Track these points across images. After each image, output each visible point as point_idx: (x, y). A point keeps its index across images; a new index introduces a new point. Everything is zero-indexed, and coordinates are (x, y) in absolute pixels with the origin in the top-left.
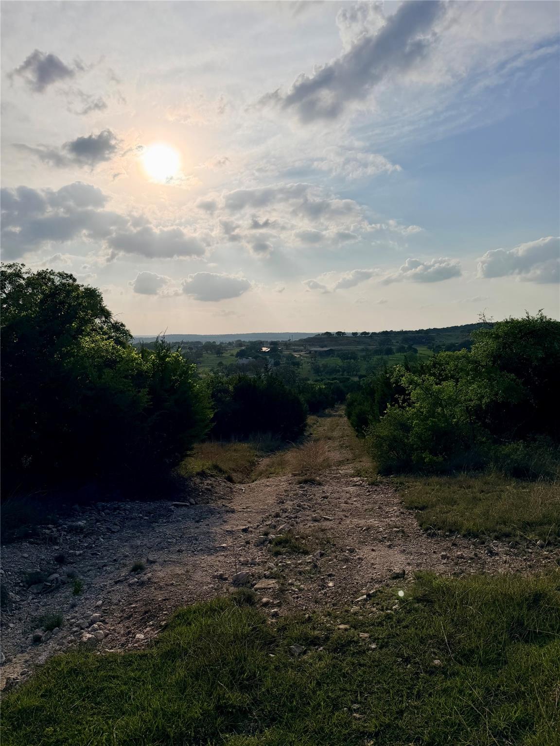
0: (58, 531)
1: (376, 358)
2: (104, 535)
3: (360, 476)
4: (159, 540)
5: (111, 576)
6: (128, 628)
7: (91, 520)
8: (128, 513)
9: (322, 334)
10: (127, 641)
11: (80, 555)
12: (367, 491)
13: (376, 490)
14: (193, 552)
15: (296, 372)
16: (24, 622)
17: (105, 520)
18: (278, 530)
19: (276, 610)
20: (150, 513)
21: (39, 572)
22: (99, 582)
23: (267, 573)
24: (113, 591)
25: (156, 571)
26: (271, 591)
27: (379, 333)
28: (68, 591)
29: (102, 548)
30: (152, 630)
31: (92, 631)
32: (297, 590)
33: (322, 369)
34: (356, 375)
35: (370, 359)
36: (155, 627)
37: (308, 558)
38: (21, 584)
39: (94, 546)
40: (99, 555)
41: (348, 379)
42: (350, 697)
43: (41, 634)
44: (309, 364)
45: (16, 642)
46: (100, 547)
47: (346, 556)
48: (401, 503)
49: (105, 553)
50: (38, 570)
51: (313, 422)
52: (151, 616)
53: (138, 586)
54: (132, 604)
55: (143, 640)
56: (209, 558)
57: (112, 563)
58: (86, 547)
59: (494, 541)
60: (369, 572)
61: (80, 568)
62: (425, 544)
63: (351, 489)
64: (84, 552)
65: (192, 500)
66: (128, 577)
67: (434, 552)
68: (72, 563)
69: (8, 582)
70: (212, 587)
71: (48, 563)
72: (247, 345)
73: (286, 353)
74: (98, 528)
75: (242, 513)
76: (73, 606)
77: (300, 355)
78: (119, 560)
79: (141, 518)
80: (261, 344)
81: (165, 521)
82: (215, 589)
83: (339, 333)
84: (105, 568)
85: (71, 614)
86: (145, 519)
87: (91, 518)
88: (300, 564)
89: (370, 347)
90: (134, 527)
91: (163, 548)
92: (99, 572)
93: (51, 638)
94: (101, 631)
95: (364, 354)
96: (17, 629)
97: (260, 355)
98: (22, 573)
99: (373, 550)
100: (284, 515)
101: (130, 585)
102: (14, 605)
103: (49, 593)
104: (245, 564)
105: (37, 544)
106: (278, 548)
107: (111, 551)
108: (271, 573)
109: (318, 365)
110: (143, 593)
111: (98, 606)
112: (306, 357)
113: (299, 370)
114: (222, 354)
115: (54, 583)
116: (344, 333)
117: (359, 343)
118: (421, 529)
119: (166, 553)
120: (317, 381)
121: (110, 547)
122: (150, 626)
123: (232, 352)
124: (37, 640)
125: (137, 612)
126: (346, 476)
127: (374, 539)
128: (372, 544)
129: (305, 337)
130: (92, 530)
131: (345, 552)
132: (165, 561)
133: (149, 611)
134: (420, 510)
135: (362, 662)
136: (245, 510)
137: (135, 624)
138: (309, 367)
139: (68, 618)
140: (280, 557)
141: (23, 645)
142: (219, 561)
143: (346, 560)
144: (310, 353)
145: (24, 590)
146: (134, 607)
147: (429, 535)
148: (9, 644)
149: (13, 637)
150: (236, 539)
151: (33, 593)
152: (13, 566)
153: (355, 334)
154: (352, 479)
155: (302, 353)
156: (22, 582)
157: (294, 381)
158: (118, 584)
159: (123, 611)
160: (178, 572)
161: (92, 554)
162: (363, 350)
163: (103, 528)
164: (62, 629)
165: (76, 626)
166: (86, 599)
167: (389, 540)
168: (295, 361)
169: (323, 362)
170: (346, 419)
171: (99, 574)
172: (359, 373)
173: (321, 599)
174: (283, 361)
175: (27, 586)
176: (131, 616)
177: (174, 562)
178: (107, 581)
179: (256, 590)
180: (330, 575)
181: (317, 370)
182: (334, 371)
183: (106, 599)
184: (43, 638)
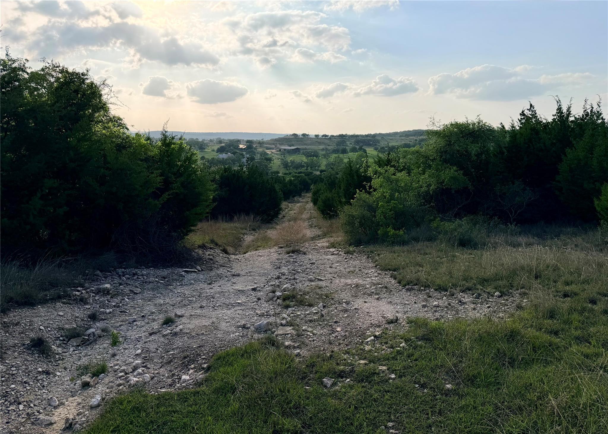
0: (87, 292)
1: (334, 156)
2: (128, 296)
3: (335, 248)
4: (179, 299)
5: (144, 329)
6: (171, 371)
7: (114, 283)
8: (145, 277)
9: (290, 135)
10: (174, 382)
11: (110, 313)
12: (344, 258)
13: (351, 258)
14: (213, 307)
15: (269, 166)
16: (70, 371)
17: (127, 284)
18: (282, 289)
19: (298, 351)
20: (164, 278)
21: (75, 328)
22: (133, 334)
23: (284, 322)
24: (149, 341)
25: (185, 324)
26: (289, 336)
27: (337, 136)
28: (106, 343)
29: (129, 307)
30: (195, 371)
31: (137, 375)
32: (311, 334)
33: (290, 164)
34: (318, 170)
35: (329, 157)
36: (198, 369)
37: (314, 310)
38: (61, 338)
39: (121, 305)
40: (127, 312)
41: (312, 173)
42: (383, 417)
43: (88, 380)
44: (279, 160)
45: (66, 388)
46: (127, 306)
47: (344, 307)
48: (376, 266)
49: (132, 311)
50: (75, 326)
51: (285, 207)
52: (190, 360)
53: (172, 336)
54: (169, 351)
55: (188, 380)
56: (229, 312)
57: (141, 319)
58: (114, 306)
59: (461, 294)
60: (367, 319)
61: (111, 323)
62: (405, 296)
63: (331, 257)
64: (113, 310)
65: (198, 267)
66: (160, 329)
67: (415, 303)
68: (104, 320)
69: (49, 337)
70: (239, 335)
71: (82, 320)
72: (227, 143)
73: (260, 150)
74: (122, 290)
75: (246, 277)
76: (114, 355)
77: (272, 152)
78: (147, 316)
79: (158, 282)
80: (239, 141)
81: (178, 284)
82: (241, 337)
83: (304, 135)
84: (135, 323)
85: (113, 362)
86: (161, 283)
87: (114, 282)
88: (308, 314)
89: (329, 148)
90: (153, 289)
91: (185, 305)
92: (129, 327)
93: (98, 383)
94: (147, 375)
95: (324, 152)
96: (63, 377)
97: (238, 151)
98: (60, 329)
99: (365, 302)
100: (284, 277)
101: (164, 336)
102: (57, 356)
103: (88, 345)
104: (262, 315)
105: (70, 304)
106: (287, 302)
107: (137, 309)
108: (287, 322)
109: (287, 161)
110: (179, 342)
111: (137, 355)
112: (277, 154)
113: (271, 165)
114: (205, 149)
115: (91, 337)
116: (308, 135)
117: (320, 143)
118: (400, 285)
119: (189, 309)
120: (285, 174)
121: (136, 306)
122: (192, 369)
123: (213, 148)
124: (86, 385)
125: (175, 358)
126: (323, 247)
127: (364, 294)
128: (363, 297)
129: (277, 137)
130: (117, 292)
131: (342, 304)
132: (191, 315)
133: (188, 356)
134: (393, 271)
135: (387, 389)
136: (249, 274)
137: (177, 367)
138: (279, 163)
139: (110, 366)
140: (290, 309)
141: (73, 390)
142: (238, 314)
143: (346, 311)
144: (280, 150)
145: (64, 343)
146: (172, 354)
147: (407, 290)
148: (59, 390)
149: (61, 384)
150: (248, 296)
151: (73, 346)
152: (51, 323)
153: (317, 136)
154: (328, 250)
155: (273, 151)
156: (61, 336)
157: (267, 174)
158: (153, 336)
159: (162, 357)
160: (205, 324)
161: (121, 312)
162: (323, 150)
163: (127, 290)
164: (107, 375)
165: (121, 372)
166: (125, 349)
167: (377, 294)
168: (267, 157)
169: (290, 159)
170: (312, 204)
171: (130, 328)
172: (320, 169)
173: (334, 341)
174: (257, 157)
175: (67, 340)
176: (171, 361)
177: (199, 316)
178: (141, 334)
179: (277, 336)
180: (336, 322)
181: (286, 165)
182: (300, 166)
183: (144, 348)
184: (92, 384)
